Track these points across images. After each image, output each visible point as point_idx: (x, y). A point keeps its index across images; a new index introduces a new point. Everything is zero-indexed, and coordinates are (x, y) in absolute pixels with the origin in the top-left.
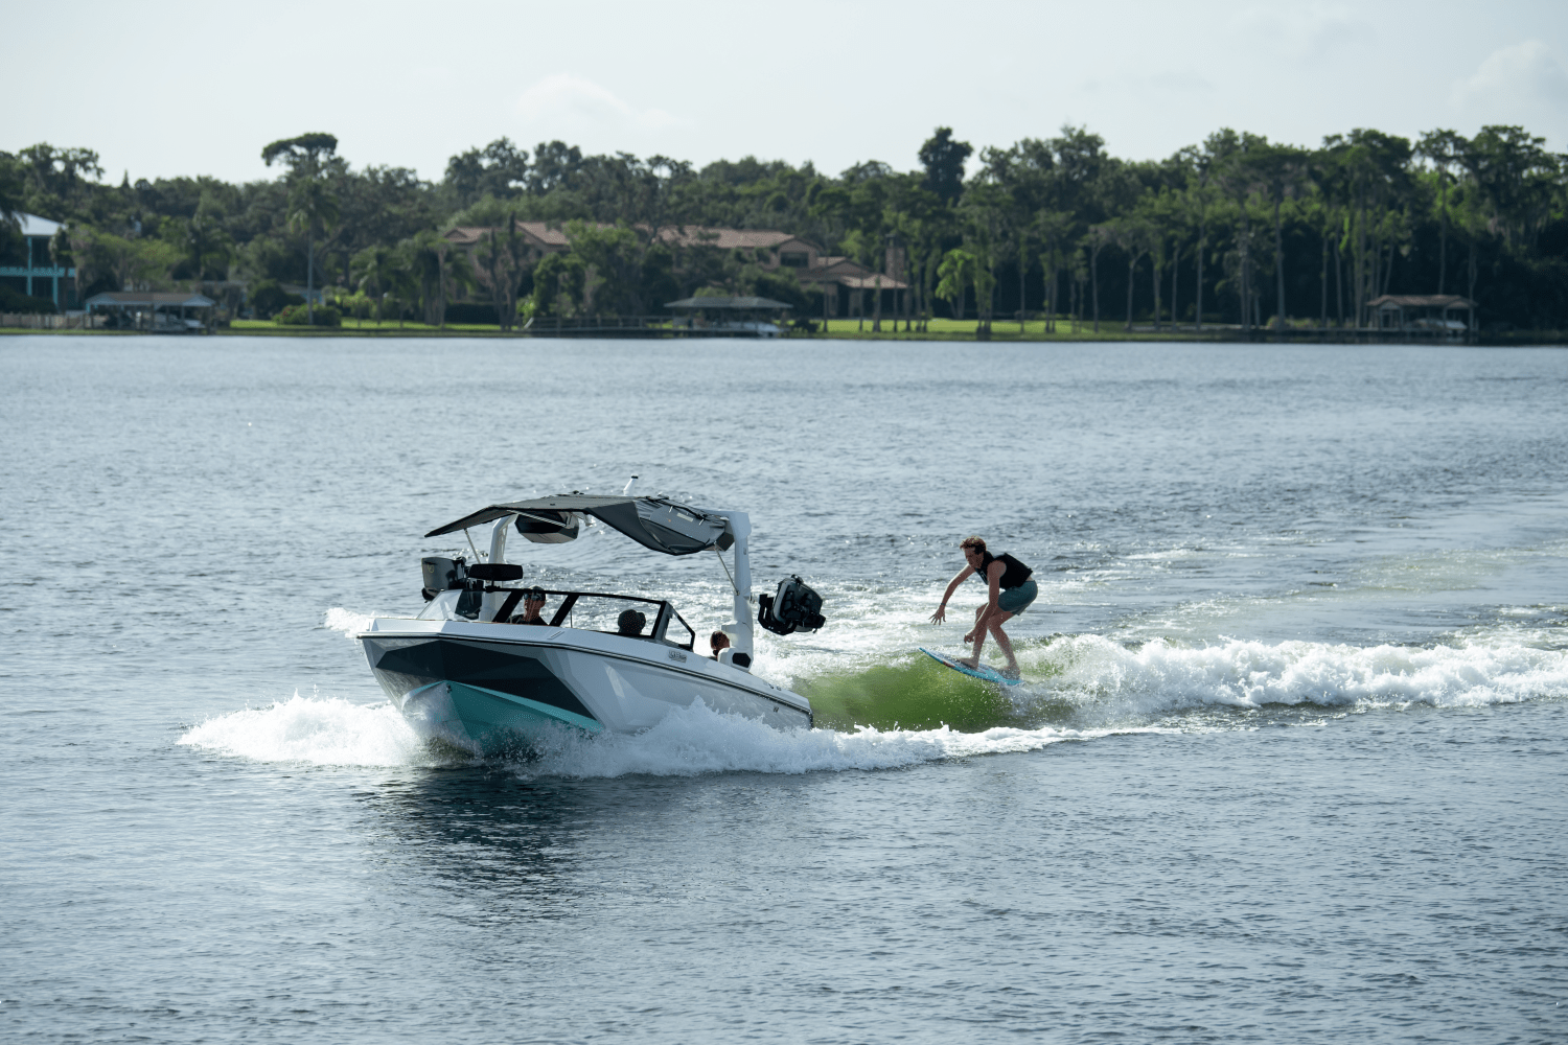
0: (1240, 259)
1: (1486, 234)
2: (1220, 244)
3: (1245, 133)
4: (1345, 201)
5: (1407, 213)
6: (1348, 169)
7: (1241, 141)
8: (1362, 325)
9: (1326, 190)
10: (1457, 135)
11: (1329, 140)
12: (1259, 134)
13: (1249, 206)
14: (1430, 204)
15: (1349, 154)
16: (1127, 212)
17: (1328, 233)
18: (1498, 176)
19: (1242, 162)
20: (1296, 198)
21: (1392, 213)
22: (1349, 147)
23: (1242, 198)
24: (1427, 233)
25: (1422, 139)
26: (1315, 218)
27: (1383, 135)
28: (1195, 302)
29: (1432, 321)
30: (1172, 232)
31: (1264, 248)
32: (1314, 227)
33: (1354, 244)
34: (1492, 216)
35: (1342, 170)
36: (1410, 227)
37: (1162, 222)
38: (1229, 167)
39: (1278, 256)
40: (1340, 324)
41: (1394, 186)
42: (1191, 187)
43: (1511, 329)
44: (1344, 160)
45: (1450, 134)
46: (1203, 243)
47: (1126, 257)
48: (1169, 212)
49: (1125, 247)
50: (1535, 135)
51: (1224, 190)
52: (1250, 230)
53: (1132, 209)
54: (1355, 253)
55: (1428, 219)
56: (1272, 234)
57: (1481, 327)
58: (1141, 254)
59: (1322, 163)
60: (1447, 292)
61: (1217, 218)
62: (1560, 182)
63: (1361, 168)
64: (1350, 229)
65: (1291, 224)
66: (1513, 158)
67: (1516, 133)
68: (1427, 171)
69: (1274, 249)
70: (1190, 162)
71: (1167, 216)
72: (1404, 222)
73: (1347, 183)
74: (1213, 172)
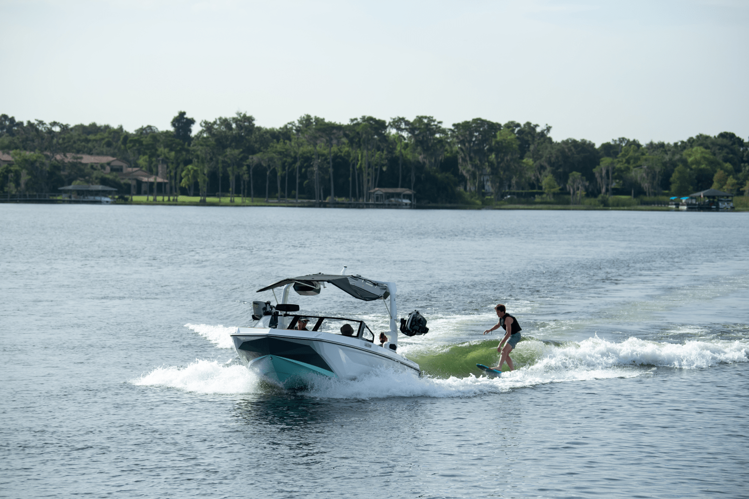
0: (314, 171)
1: (419, 162)
2: (305, 165)
3: (315, 117)
4: (359, 147)
5: (385, 152)
6: (360, 133)
7: (313, 120)
8: (367, 201)
9: (351, 142)
10: (406, 119)
11: (352, 120)
12: (321, 117)
13: (318, 148)
14: (395, 149)
15: (361, 127)
16: (265, 150)
17: (352, 161)
18: (423, 137)
19: (315, 129)
20: (338, 145)
21: (379, 152)
22: (361, 123)
23: (315, 145)
24: (394, 161)
25: (391, 121)
26: (346, 154)
27: (375, 119)
28: (295, 190)
29: (397, 199)
30: (285, 159)
31: (325, 166)
32: (347, 158)
33: (363, 166)
34: (421, 154)
35: (358, 133)
36: (387, 158)
37: (281, 155)
38: (310, 131)
39: (331, 170)
40: (357, 200)
41: (380, 141)
42: (293, 140)
43: (429, 203)
44: (358, 129)
45: (403, 119)
46: (298, 164)
47: (265, 169)
48: (284, 150)
49: (264, 165)
50: (438, 120)
51: (308, 141)
52: (319, 159)
53: (267, 149)
54: (363, 169)
55: (394, 156)
56: (328, 160)
57: (417, 202)
58: (272, 168)
59: (349, 130)
60: (402, 187)
61: (304, 153)
62: (449, 141)
63: (366, 133)
64: (362, 159)
65: (336, 157)
66: (430, 130)
67: (430, 119)
68: (392, 134)
69: (329, 167)
70: (292, 129)
71: (283, 152)
72: (384, 156)
73: (360, 139)
74: (302, 133)
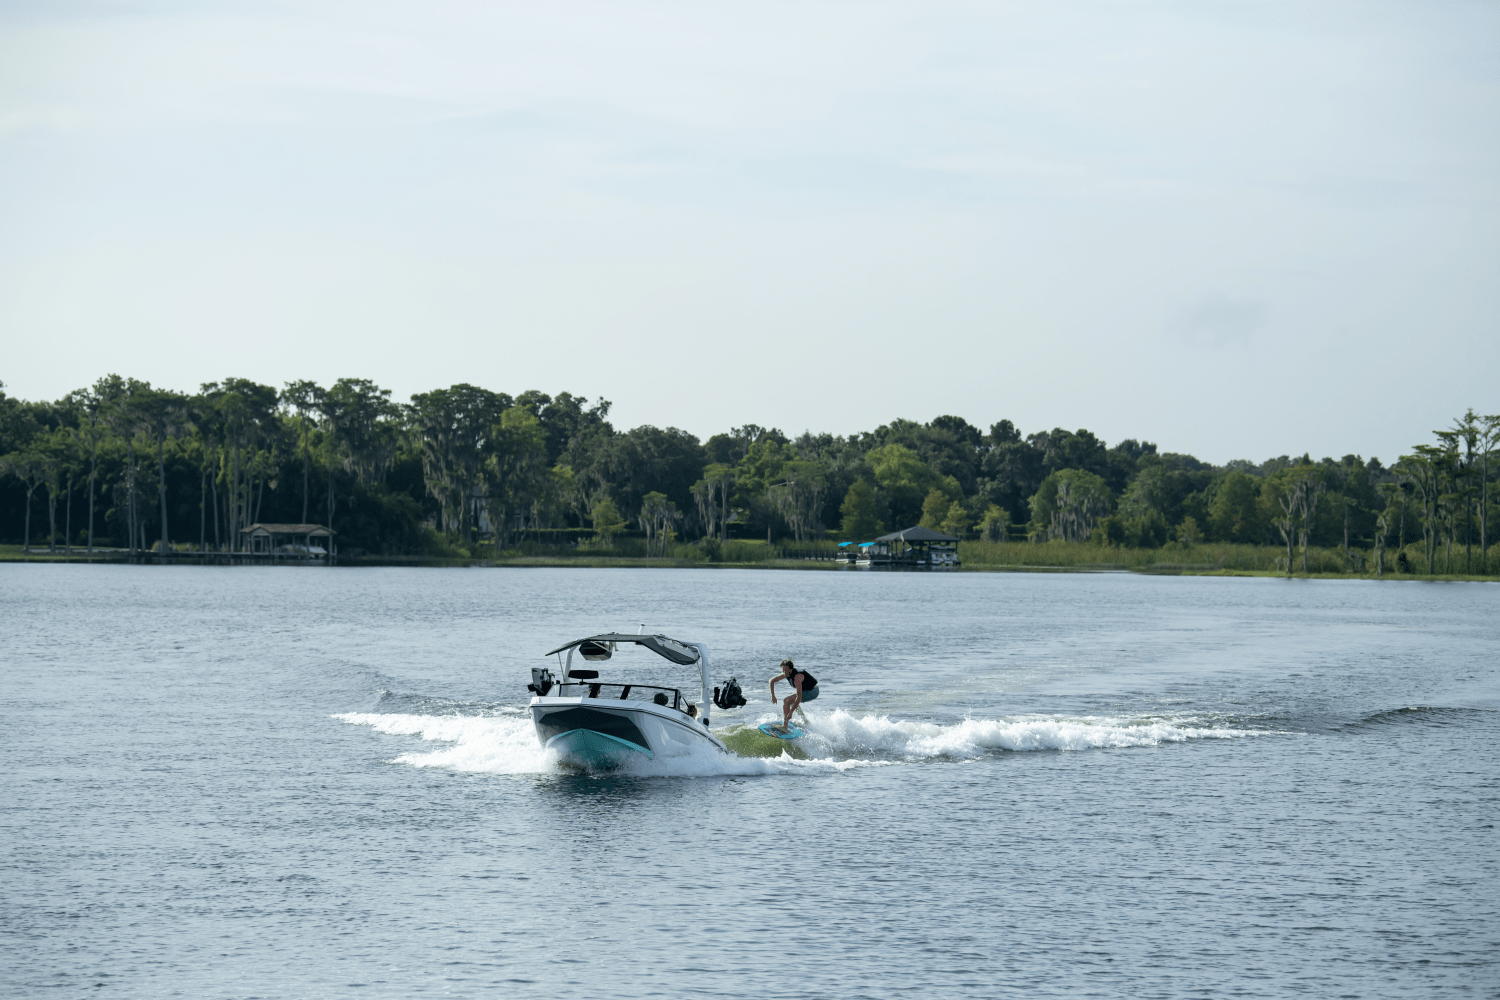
0: (128, 489)
1: (343, 471)
2: (109, 476)
3: (131, 379)
4: (221, 440)
5: (274, 452)
6: (223, 412)
7: (127, 386)
8: (236, 550)
9: (204, 430)
10: (317, 385)
11: (206, 387)
12: (143, 380)
13: (135, 443)
14: (294, 444)
15: (224, 399)
16: (23, 447)
17: (206, 469)
18: (352, 421)
19: (129, 405)
20: (177, 437)
21: (262, 452)
22: (225, 393)
23: (129, 436)
24: (292, 470)
25: (287, 388)
26: (194, 455)
27: (253, 384)
28: (87, 529)
29: (297, 547)
30: (65, 465)
31: (149, 480)
32: (195, 463)
33: (229, 478)
34: (347, 456)
35: (218, 413)
36: (278, 464)
37: (57, 456)
38: (117, 409)
39: (162, 487)
40: (215, 548)
41: (263, 428)
42: (82, 426)
43: (364, 554)
44: (218, 405)
45: (311, 385)
46: (94, 475)
47: (24, 486)
48: (63, 447)
49: (22, 478)
50: (382, 387)
51: (113, 429)
52: (136, 465)
53: (29, 444)
54: (230, 486)
55: (293, 458)
56: (157, 467)
57: (338, 553)
58: (37, 484)
59: (200, 407)
60: (309, 521)
61: (106, 453)
62: (404, 429)
63: (234, 412)
64: (226, 465)
65: (172, 461)
66: (366, 407)
67: (367, 386)
68: (290, 416)
69: (159, 482)
70: (81, 403)
71: (62, 451)
72: (271, 460)
73: (222, 425)
74: (101, 412)
